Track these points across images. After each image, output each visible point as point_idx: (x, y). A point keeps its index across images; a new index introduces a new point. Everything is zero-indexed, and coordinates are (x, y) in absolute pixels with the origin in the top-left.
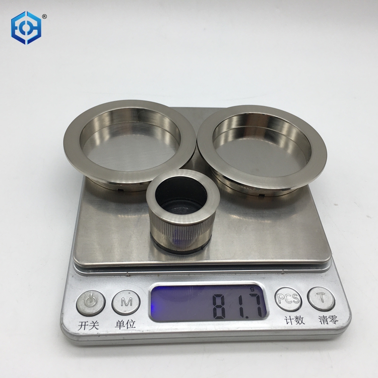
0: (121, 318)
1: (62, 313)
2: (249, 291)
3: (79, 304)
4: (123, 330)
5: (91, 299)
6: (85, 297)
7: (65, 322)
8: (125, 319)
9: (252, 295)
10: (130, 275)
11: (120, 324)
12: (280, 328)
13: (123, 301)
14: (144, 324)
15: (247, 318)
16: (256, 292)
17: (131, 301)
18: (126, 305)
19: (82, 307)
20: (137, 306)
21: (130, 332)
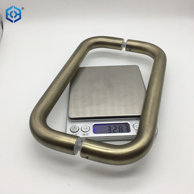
0: (84, 133)
2: (125, 125)
3: (71, 129)
4: (85, 136)
5: (75, 128)
6: (73, 127)
8: (85, 133)
9: (126, 126)
10: (86, 121)
11: (84, 135)
12: (134, 135)
13: (84, 128)
14: (91, 134)
15: (124, 132)
16: (127, 125)
17: (87, 128)
18: (86, 129)
19: (72, 130)
20: (89, 130)
21: (87, 137)
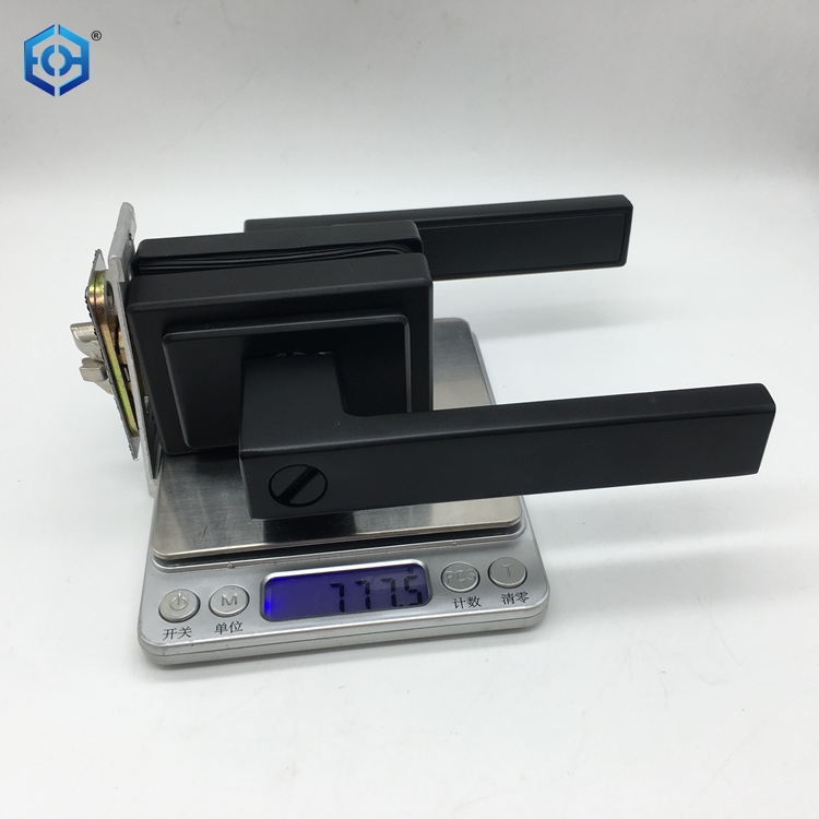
7: (144, 632)
12: (445, 615)
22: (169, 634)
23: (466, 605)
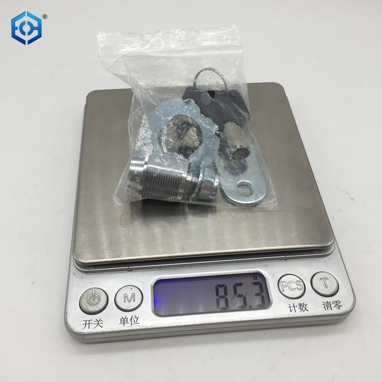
0: (124, 314)
1: (66, 313)
3: (82, 303)
4: (127, 327)
5: (94, 296)
6: (87, 295)
7: (70, 321)
8: (129, 315)
9: (255, 284)
10: (131, 270)
11: (124, 321)
12: (284, 317)
13: (126, 297)
14: (147, 319)
15: (251, 309)
16: (259, 280)
17: (133, 296)
18: (129, 301)
19: (85, 306)
20: (140, 302)
21: (134, 328)
22: (87, 323)
23: (298, 309)
